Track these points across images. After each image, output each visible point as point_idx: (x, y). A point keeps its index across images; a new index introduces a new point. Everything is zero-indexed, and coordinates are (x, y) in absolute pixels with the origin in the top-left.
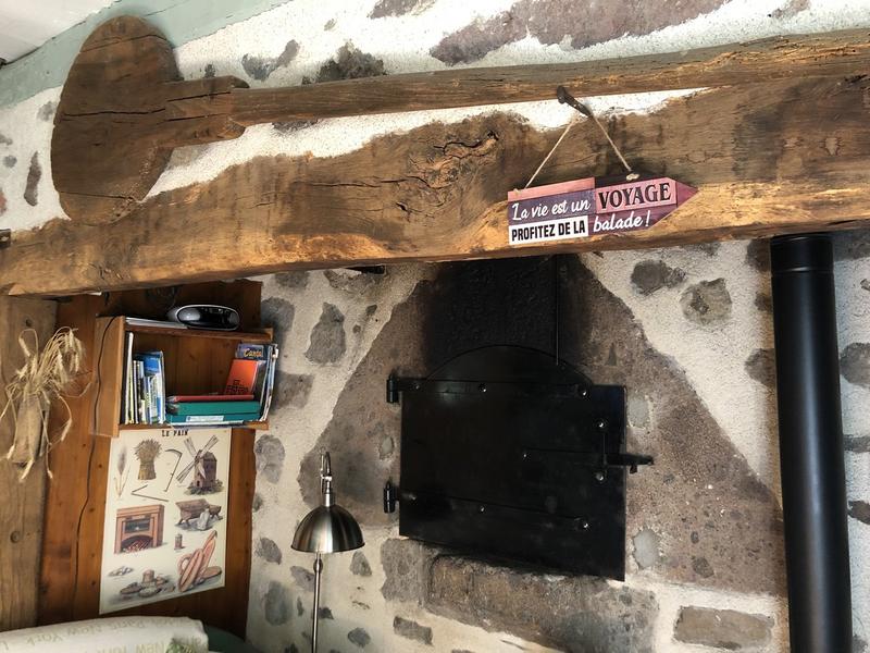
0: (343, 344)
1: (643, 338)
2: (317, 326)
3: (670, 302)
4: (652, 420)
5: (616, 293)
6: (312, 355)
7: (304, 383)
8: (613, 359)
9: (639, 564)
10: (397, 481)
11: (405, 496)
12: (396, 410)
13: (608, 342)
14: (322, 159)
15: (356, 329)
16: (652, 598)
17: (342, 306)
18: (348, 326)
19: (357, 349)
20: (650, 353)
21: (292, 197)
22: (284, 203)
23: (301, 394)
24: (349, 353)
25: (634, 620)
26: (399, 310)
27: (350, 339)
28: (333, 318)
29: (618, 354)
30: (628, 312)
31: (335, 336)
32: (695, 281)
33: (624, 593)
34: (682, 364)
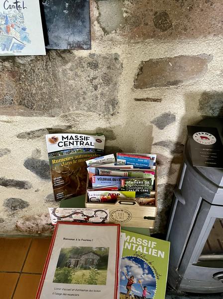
9: (104, 29)
16: (116, 59)
25: (101, 81)
33: (90, 60)
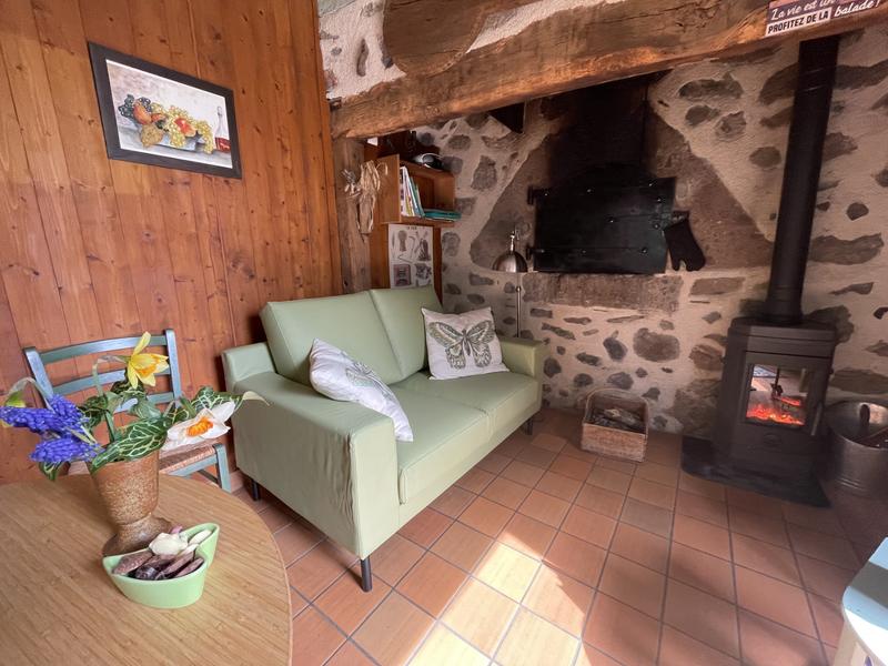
0: (495, 179)
1: (689, 150)
2: (477, 170)
3: (708, 128)
4: (690, 193)
5: (675, 127)
6: (475, 186)
7: (471, 202)
8: (669, 164)
10: (532, 245)
11: (538, 251)
12: (532, 209)
13: (668, 155)
14: (613, 5)
15: (504, 168)
16: (679, 281)
17: (492, 156)
18: (498, 167)
19: (504, 180)
20: (693, 158)
21: (587, 33)
22: (579, 39)
23: (469, 208)
24: (500, 181)
26: (532, 154)
27: (500, 174)
28: (487, 164)
29: (673, 161)
30: (681, 137)
31: (490, 173)
32: (726, 114)
33: (663, 279)
34: (711, 162)
